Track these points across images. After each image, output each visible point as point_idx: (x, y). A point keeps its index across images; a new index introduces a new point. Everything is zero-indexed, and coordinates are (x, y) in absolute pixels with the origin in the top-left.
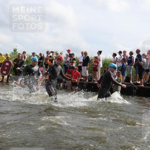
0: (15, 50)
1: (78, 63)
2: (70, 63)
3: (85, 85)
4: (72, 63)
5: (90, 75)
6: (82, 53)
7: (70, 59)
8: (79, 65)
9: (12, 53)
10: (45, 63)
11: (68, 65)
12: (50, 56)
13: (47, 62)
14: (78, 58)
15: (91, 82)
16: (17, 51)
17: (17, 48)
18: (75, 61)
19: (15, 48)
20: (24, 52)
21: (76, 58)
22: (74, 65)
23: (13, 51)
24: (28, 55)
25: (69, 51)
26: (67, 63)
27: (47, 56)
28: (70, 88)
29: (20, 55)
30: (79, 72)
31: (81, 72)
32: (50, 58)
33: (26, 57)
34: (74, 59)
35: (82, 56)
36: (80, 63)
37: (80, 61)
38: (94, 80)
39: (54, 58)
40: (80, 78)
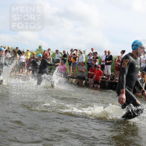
0: (40, 47)
1: (101, 61)
2: (93, 62)
3: (107, 84)
4: (95, 61)
5: (112, 73)
6: (105, 52)
7: (93, 58)
8: (102, 63)
9: (37, 50)
10: (68, 60)
11: (91, 63)
12: (74, 54)
13: (70, 60)
14: (100, 57)
15: (113, 81)
16: (42, 48)
17: (41, 45)
18: (98, 60)
19: (40, 45)
20: (49, 50)
21: (99, 56)
22: (97, 63)
23: (38, 48)
24: (52, 52)
25: (92, 49)
26: (90, 61)
27: (71, 53)
28: (92, 86)
29: (46, 52)
30: (101, 71)
31: (104, 70)
32: (74, 56)
33: (51, 54)
34: (97, 58)
35: (105, 55)
36: (103, 62)
37: (102, 60)
38: (116, 79)
39: (78, 55)
40: (102, 77)
